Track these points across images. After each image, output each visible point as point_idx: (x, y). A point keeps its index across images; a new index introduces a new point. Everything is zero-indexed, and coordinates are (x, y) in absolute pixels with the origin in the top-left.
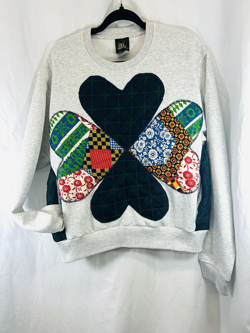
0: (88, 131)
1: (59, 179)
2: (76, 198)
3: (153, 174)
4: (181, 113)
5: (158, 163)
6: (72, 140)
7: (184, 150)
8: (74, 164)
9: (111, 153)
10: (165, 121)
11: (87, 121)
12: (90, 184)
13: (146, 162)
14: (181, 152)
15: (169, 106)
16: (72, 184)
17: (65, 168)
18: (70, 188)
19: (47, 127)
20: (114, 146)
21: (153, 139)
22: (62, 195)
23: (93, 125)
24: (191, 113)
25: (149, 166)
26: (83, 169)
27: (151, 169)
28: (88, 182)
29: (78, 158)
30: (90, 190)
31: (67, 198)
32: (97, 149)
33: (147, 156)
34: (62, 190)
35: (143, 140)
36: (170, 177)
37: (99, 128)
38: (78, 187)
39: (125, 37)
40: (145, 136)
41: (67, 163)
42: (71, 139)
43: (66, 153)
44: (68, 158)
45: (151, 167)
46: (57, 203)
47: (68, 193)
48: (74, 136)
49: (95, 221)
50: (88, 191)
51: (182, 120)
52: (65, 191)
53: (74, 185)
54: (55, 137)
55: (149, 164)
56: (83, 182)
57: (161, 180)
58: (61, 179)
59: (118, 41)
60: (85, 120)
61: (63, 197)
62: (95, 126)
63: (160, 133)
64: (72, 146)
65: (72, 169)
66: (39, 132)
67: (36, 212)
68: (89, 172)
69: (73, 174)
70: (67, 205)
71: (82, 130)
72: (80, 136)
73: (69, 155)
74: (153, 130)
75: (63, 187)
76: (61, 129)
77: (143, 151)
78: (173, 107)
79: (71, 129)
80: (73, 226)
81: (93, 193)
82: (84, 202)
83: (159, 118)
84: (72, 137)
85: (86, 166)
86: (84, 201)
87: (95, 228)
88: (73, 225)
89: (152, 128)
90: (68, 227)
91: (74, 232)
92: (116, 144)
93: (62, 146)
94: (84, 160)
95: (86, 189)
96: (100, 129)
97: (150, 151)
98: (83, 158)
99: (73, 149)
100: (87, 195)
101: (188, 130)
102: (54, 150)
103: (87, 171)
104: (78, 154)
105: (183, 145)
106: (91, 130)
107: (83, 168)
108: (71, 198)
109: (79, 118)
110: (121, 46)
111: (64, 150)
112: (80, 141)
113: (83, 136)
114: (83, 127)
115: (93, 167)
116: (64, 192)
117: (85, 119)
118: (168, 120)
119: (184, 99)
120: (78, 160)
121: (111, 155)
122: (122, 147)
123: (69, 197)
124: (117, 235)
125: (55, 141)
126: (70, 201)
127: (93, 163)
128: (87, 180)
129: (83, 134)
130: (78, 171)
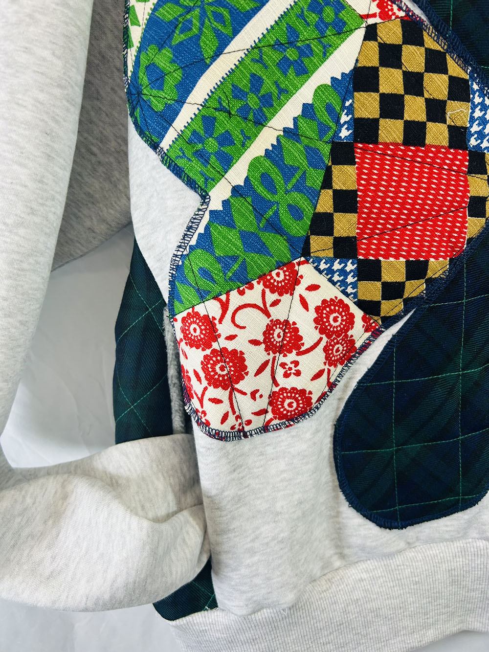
0: (351, 31)
1: (184, 314)
2: (270, 415)
6: (260, 78)
8: (265, 229)
9: (469, 172)
12: (338, 343)
16: (255, 342)
17: (218, 253)
18: (246, 367)
19: (107, 32)
22: (201, 401)
26: (307, 262)
28: (333, 332)
29: (287, 192)
30: (336, 371)
31: (225, 418)
32: (396, 145)
34: (202, 375)
37: (418, 12)
38: (281, 359)
41: (231, 225)
42: (253, 76)
43: (227, 162)
44: (236, 190)
46: (167, 430)
47: (233, 389)
48: (272, 57)
50: (328, 379)
52: (214, 382)
53: (263, 346)
54: (163, 59)
56: (309, 333)
58: (197, 314)
61: (204, 413)
64: (260, 122)
65: (257, 262)
67: (63, 486)
68: (336, 278)
69: (258, 287)
70: (227, 455)
71: (321, 19)
72: (306, 61)
73: (238, 174)
75: (206, 357)
80: (255, 559)
81: (348, 388)
82: (308, 435)
84: (260, 61)
85: (328, 240)
86: (306, 426)
87: (346, 551)
88: (252, 552)
90: (231, 562)
91: (256, 586)
93: (204, 117)
94: (320, 209)
95: (322, 367)
96: (424, 18)
98: (314, 196)
99: (266, 139)
100: (324, 396)
102: (155, 146)
103: (330, 271)
104: (288, 172)
106: (371, 21)
107: (306, 252)
108: (247, 415)
111: (211, 145)
112: (305, 94)
113: (325, 55)
115: (368, 249)
116: (211, 389)
120: (289, 206)
121: (466, 181)
123: (234, 412)
124: (453, 583)
125: (161, 88)
126: (239, 431)
127: (365, 225)
128: (328, 321)
129: (324, 47)
130: (281, 272)
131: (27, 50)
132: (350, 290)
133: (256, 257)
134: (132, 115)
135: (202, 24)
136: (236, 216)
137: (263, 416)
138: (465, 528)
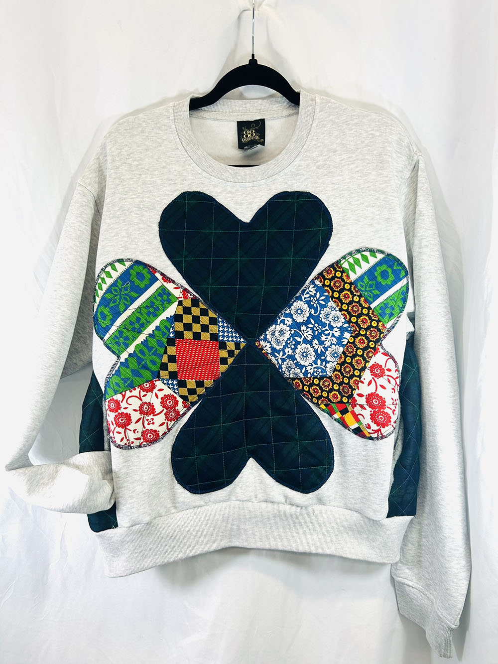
0: (173, 303)
1: (109, 399)
2: (142, 441)
3: (304, 395)
4: (365, 273)
5: (314, 371)
6: (140, 318)
7: (369, 349)
8: (142, 368)
9: (220, 349)
10: (331, 289)
11: (174, 282)
12: (171, 412)
13: (290, 369)
14: (363, 353)
15: (340, 260)
16: (135, 410)
17: (122, 377)
18: (131, 420)
19: (88, 289)
20: (226, 334)
21: (306, 323)
22: (113, 433)
23: (185, 291)
24: (384, 275)
25: (297, 378)
26: (159, 380)
27: (300, 383)
28: (169, 407)
29: (149, 355)
30: (171, 424)
31: (122, 440)
32: (190, 339)
33: (292, 357)
34: (114, 422)
35: (286, 324)
36: (339, 402)
37: (197, 296)
38: (147, 418)
39: (258, 118)
40: (290, 315)
41: (128, 367)
42: (137, 317)
43: (127, 346)
44: (130, 355)
45: (300, 379)
46: (102, 449)
47: (126, 428)
48: (144, 311)
49: (180, 490)
50: (167, 427)
51: (366, 287)
52: (118, 425)
53: (139, 412)
54: (106, 311)
55: (295, 374)
57: (320, 408)
58: (113, 399)
59: (242, 126)
60: (170, 278)
61: (114, 437)
62: (189, 292)
63: (322, 312)
64: (140, 332)
65: (137, 380)
66: (73, 299)
67: (56, 468)
68: (171, 386)
69: (138, 390)
70: (123, 455)
71: (163, 299)
72: (157, 312)
73: (131, 349)
74: (307, 305)
75: (116, 415)
76: (118, 296)
77: (285, 347)
78: (348, 262)
79: (139, 297)
80: (133, 500)
81: (177, 431)
82: (158, 450)
83: (319, 283)
84: (140, 312)
85: (167, 372)
86: (157, 446)
87: (177, 505)
88: (132, 497)
89: (304, 301)
90: (123, 501)
91: (133, 512)
92: (230, 330)
93: (119, 331)
94: (163, 361)
95: (164, 421)
96: (200, 298)
97: (299, 346)
98: (161, 357)
99: (142, 338)
100: (165, 434)
101: (378, 308)
102: (102, 339)
103: (168, 384)
104: (150, 349)
105: (367, 338)
106: (180, 299)
107: (159, 376)
108: (132, 440)
109: (158, 275)
110: (249, 135)
111: (121, 340)
112: (157, 322)
113: (164, 311)
114: (165, 294)
115: (181, 376)
116: (117, 428)
117: (168, 278)
118: (338, 287)
119: (372, 247)
120: (151, 360)
121: (218, 351)
122: (241, 336)
123: (126, 438)
124: (224, 520)
125: (105, 320)
126: (129, 446)
127: (180, 367)
128: (166, 403)
129: (163, 308)
130: (148, 384)
131: (59, 308)
132: (176, 391)
133: (137, 378)
134: (94, 326)
135: (120, 301)
136: (130, 364)
137: (139, 441)
138: (229, 495)
